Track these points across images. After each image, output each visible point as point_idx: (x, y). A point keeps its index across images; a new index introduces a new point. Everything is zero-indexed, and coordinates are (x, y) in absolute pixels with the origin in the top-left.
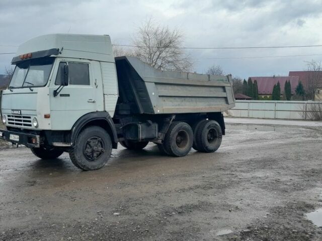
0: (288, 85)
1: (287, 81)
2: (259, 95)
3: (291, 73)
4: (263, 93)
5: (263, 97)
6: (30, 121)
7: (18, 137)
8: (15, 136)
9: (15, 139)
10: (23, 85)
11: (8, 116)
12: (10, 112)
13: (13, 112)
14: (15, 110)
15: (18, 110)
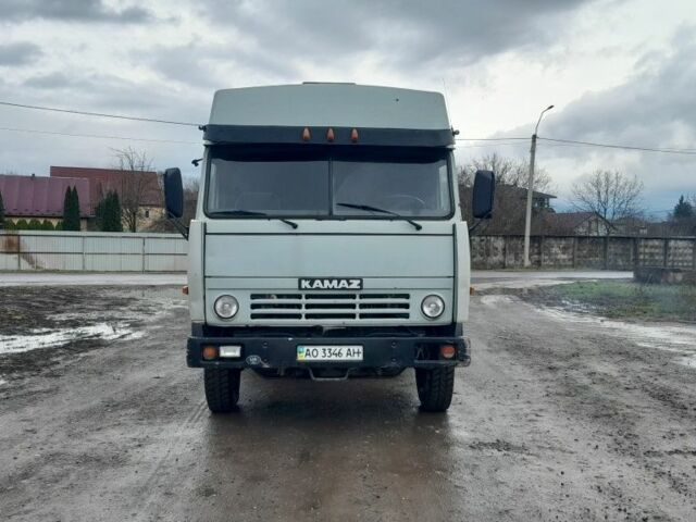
0: (71, 197)
1: (69, 188)
2: (7, 216)
3: (55, 171)
4: (14, 213)
5: (16, 221)
6: (406, 306)
7: (361, 348)
8: (333, 348)
9: (333, 358)
10: (331, 213)
11: (254, 297)
12: (291, 285)
13: (311, 284)
14: (322, 280)
15: (348, 280)
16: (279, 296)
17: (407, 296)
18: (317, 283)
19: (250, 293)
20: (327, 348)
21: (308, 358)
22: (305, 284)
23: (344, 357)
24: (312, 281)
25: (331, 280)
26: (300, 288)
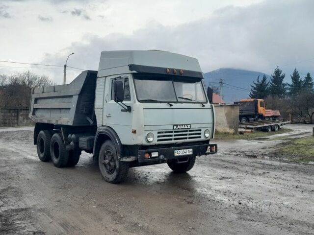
6: (200, 134)
7: (191, 150)
8: (184, 150)
9: (185, 154)
10: (177, 100)
11: (159, 133)
12: (170, 128)
13: (177, 127)
14: (180, 125)
15: (187, 125)
16: (166, 132)
17: (200, 130)
18: (179, 127)
19: (157, 132)
20: (183, 150)
21: (178, 155)
22: (175, 127)
23: (188, 153)
24: (177, 126)
25: (182, 125)
26: (173, 129)
